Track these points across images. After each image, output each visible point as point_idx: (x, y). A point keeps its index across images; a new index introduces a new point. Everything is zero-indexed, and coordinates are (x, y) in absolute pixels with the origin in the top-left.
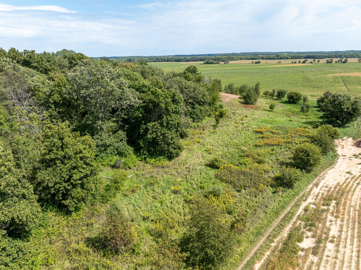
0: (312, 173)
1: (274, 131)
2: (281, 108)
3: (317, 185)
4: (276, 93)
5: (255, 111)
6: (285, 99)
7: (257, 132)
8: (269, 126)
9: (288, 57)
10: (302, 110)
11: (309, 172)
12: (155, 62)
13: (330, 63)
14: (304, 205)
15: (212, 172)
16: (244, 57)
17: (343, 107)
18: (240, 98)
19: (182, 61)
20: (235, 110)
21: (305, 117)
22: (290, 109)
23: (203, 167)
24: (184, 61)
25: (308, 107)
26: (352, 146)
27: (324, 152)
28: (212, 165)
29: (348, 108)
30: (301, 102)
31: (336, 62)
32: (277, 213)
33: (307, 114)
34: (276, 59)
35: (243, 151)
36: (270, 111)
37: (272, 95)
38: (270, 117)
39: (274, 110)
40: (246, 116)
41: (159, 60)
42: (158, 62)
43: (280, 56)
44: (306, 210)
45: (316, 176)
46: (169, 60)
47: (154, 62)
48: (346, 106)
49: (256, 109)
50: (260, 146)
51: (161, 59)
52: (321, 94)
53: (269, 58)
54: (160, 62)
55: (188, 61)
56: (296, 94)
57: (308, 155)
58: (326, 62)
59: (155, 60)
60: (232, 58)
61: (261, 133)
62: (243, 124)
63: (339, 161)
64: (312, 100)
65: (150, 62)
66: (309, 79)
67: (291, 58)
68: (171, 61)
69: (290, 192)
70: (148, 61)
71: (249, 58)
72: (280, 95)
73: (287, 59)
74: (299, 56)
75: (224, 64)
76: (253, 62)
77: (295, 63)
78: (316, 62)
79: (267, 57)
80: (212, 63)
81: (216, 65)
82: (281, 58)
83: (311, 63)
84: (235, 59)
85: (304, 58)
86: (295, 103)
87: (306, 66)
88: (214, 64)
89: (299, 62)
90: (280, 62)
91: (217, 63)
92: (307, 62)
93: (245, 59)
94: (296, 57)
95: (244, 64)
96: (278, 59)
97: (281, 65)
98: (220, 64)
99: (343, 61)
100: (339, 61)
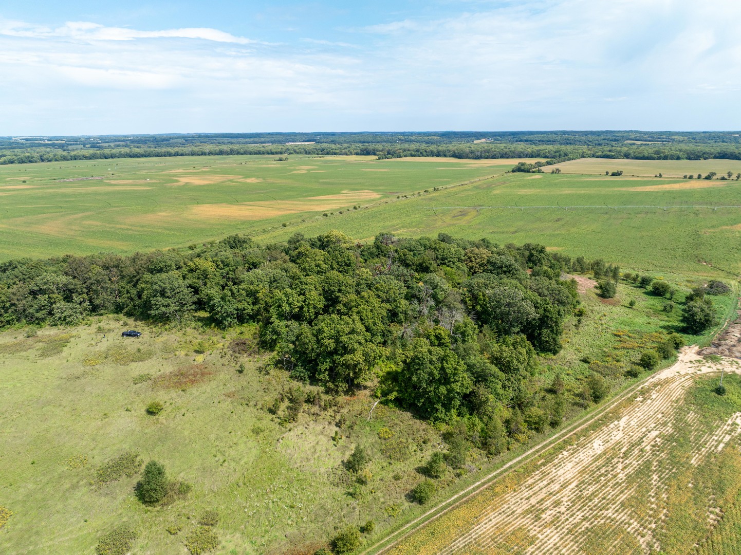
0: (653, 370)
1: (630, 335)
2: (643, 303)
3: (653, 378)
4: (639, 279)
5: (614, 308)
6: (650, 288)
7: (616, 335)
8: (627, 328)
9: (681, 154)
10: (665, 310)
11: (650, 369)
14: (642, 386)
15: (586, 365)
16: (589, 152)
17: (695, 318)
18: (596, 287)
19: (467, 158)
20: (593, 306)
21: (667, 318)
22: (653, 305)
23: (578, 361)
24: (470, 158)
26: (695, 353)
27: (666, 357)
28: (585, 361)
29: (700, 319)
30: (668, 295)
32: (626, 388)
33: (669, 314)
34: (654, 159)
35: (605, 352)
36: (629, 308)
37: (635, 280)
38: (629, 317)
39: (634, 307)
40: (605, 316)
41: (421, 153)
42: (419, 156)
43: (664, 152)
44: (642, 388)
45: (655, 373)
46: (441, 153)
47: (412, 155)
49: (614, 305)
50: (617, 349)
51: (426, 151)
53: (641, 155)
54: (423, 156)
55: (479, 158)
56: (663, 286)
57: (650, 359)
59: (413, 153)
60: (566, 155)
61: (619, 336)
62: (602, 324)
63: (676, 365)
64: (683, 294)
65: (405, 156)
66: (699, 236)
67: (686, 156)
68: (445, 156)
69: (635, 379)
70: (402, 154)
72: (644, 282)
73: (678, 158)
74: (704, 153)
75: (553, 173)
76: (607, 173)
77: (691, 177)
78: (734, 177)
79: (636, 154)
80: (528, 171)
81: (537, 176)
82: (666, 158)
83: (723, 179)
84: (571, 157)
85: (715, 157)
86: (661, 296)
87: (709, 192)
88: (534, 172)
89: (699, 177)
90: (660, 176)
91: (539, 172)
92: (714, 177)
93: (592, 155)
94: (697, 155)
95: (590, 175)
96: (659, 158)
97: (660, 186)
98: (543, 172)
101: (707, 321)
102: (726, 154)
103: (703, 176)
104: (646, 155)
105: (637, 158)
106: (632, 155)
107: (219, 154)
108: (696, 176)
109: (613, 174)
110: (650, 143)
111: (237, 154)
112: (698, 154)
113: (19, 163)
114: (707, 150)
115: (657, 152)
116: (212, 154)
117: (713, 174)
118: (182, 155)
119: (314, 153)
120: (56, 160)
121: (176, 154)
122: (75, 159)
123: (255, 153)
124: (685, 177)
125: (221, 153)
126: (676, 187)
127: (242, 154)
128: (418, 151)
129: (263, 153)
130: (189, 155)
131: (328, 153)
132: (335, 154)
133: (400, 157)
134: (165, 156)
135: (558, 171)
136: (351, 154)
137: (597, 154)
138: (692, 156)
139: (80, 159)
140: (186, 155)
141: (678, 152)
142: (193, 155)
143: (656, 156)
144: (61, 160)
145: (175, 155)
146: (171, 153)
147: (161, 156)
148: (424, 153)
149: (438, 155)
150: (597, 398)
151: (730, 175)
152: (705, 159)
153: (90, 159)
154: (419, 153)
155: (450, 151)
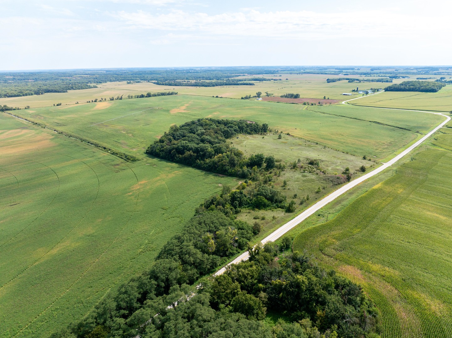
75: (26, 108)
90: (78, 103)
96: (23, 95)
98: (20, 109)
99: (120, 98)
100: (117, 98)
103: (94, 101)
108: (91, 101)
109: (58, 105)
124: (87, 102)
151: (102, 99)
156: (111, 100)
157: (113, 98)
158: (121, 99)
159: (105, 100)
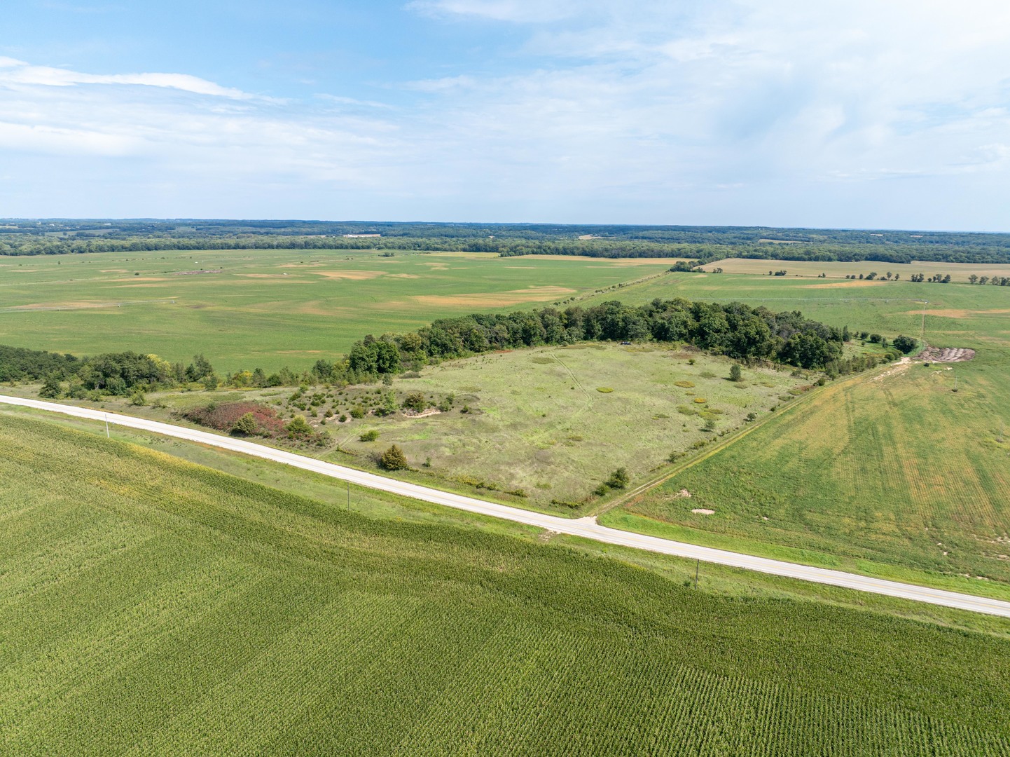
2: (867, 344)
4: (859, 335)
6: (869, 339)
9: (832, 255)
10: (883, 346)
12: (536, 253)
13: (919, 281)
16: (734, 252)
19: (602, 256)
22: (873, 344)
25: (887, 344)
26: (908, 358)
27: (896, 359)
30: (881, 342)
31: (930, 280)
33: (887, 348)
34: (804, 260)
41: (544, 250)
42: (541, 253)
43: (815, 253)
44: (889, 367)
47: (534, 253)
48: (908, 343)
51: (549, 248)
52: (896, 337)
53: (791, 256)
54: (547, 253)
55: (616, 257)
56: (878, 336)
58: (910, 279)
59: (535, 250)
60: (710, 255)
61: (866, 353)
63: (901, 362)
64: (890, 341)
65: (527, 254)
67: (837, 257)
68: (573, 254)
71: (746, 254)
72: (864, 336)
73: (830, 260)
74: (855, 255)
75: (714, 272)
76: (771, 273)
77: (853, 277)
78: (893, 277)
79: (786, 255)
80: (689, 271)
81: (701, 275)
82: (817, 259)
83: (883, 279)
84: (718, 256)
85: (867, 259)
86: (876, 342)
87: (876, 289)
88: (694, 271)
89: (861, 277)
90: (824, 276)
91: (700, 271)
92: (875, 278)
93: (736, 255)
94: (848, 257)
95: (754, 275)
97: (829, 285)
98: (704, 272)
99: (943, 279)
100: (934, 278)
101: (912, 345)
102: (878, 256)
103: (865, 276)
104: (797, 256)
105: (786, 259)
106: (781, 255)
107: (291, 248)
108: (858, 276)
109: (777, 274)
110: (790, 242)
111: (313, 248)
112: (850, 256)
113: (47, 253)
114: (857, 251)
115: (807, 253)
116: (282, 248)
117: (874, 274)
118: (244, 248)
119: (410, 248)
120: (91, 251)
121: (237, 247)
122: (113, 251)
123: (337, 248)
124: (848, 277)
125: (293, 246)
126: (845, 285)
127: (319, 248)
128: (540, 247)
129: (346, 248)
130: (251, 248)
131: (428, 249)
132: (437, 249)
133: (523, 254)
134: (222, 248)
135: (720, 270)
136: (457, 250)
137: (743, 254)
138: (843, 258)
139: (119, 251)
140: (249, 248)
141: (828, 253)
142: (257, 248)
143: (806, 257)
144: (96, 251)
145: (235, 248)
146: (231, 245)
147: (218, 248)
148: (548, 251)
149: (565, 252)
150: (874, 366)
151: (889, 275)
152: (857, 260)
153: (130, 250)
154: (542, 250)
155: (578, 249)
156: (913, 280)
157: (921, 276)
158: (944, 282)
159: (897, 277)
